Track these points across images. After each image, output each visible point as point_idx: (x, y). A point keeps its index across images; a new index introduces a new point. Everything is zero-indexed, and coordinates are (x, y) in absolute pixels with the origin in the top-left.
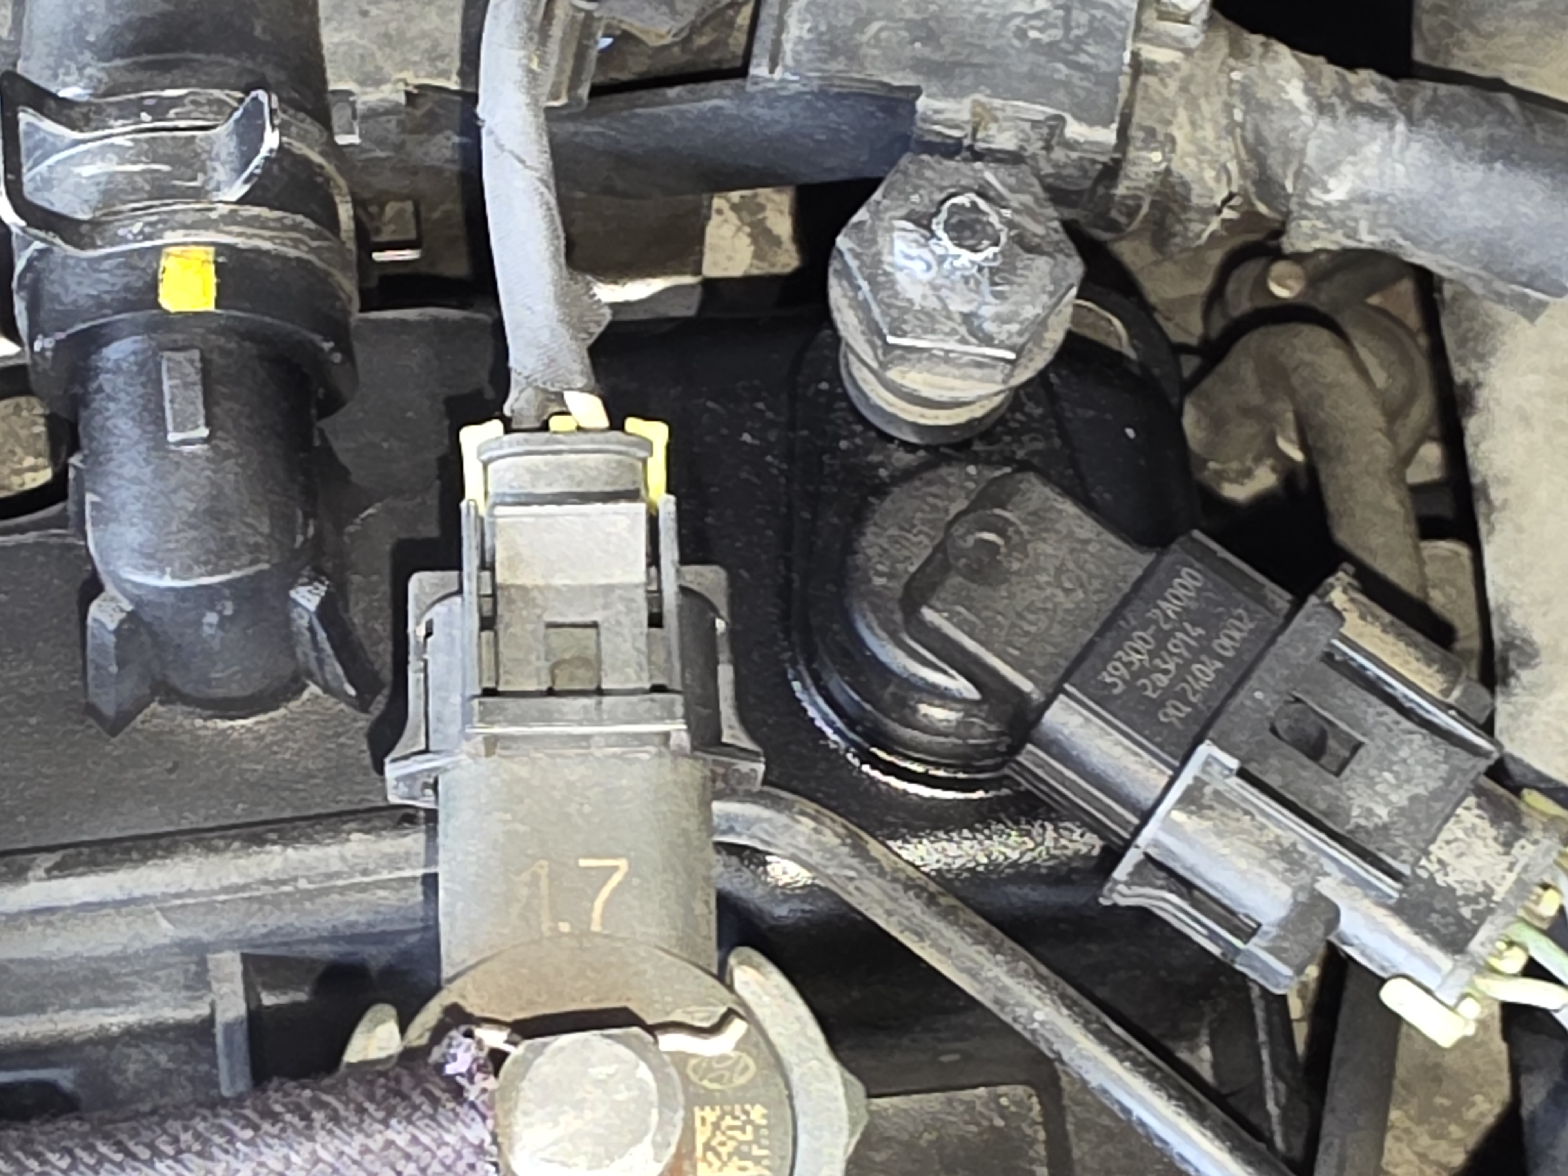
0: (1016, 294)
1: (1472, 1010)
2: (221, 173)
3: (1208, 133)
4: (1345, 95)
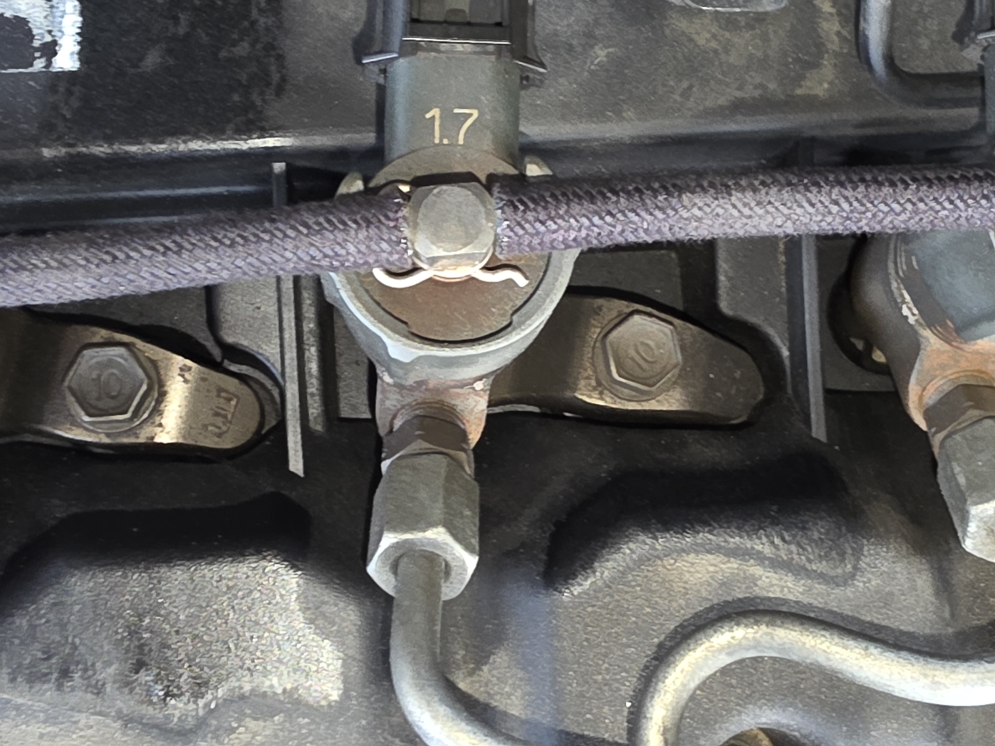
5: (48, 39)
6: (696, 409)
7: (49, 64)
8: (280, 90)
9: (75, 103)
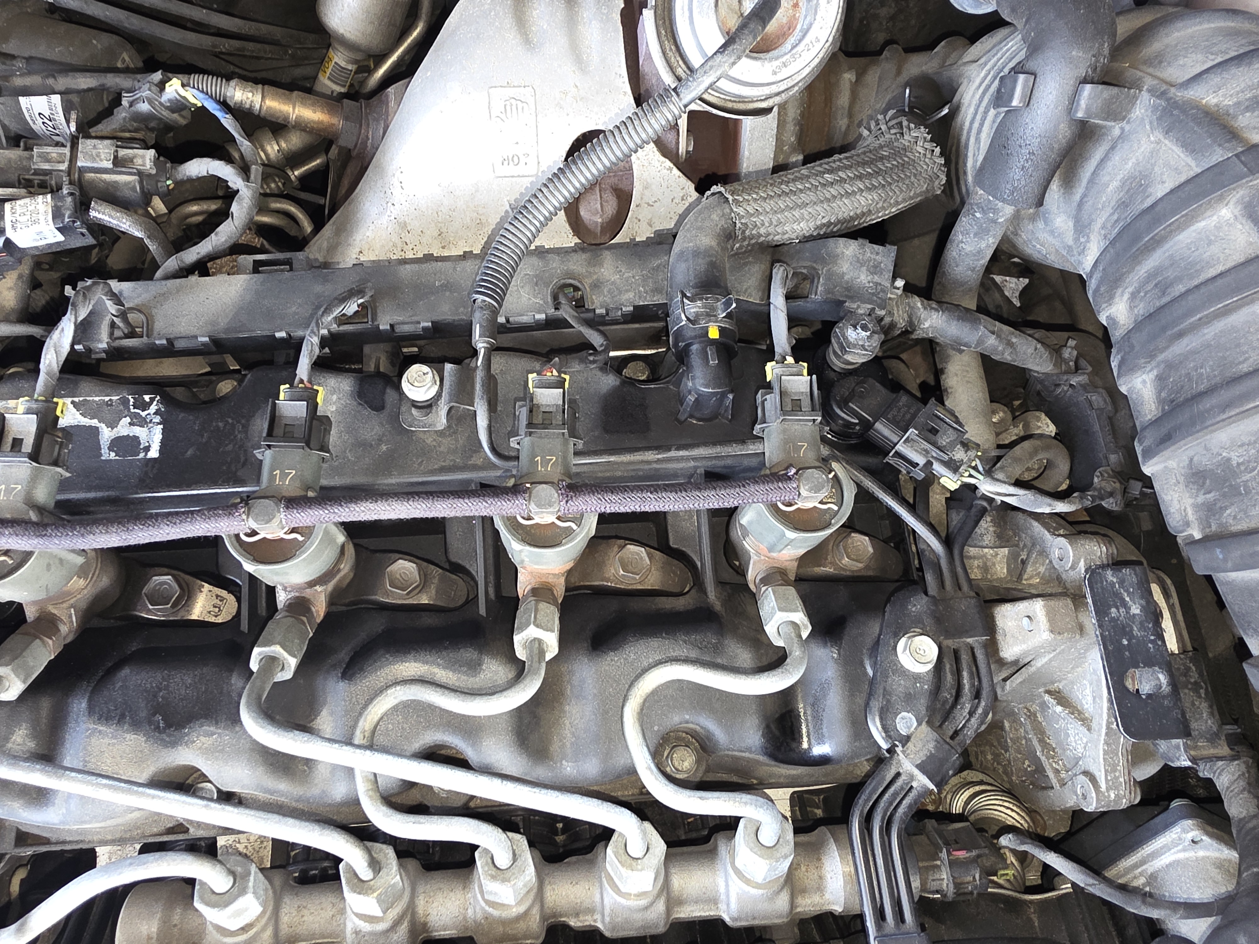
0: (872, 341)
1: (959, 483)
2: (720, 312)
3: (901, 312)
4: (929, 306)
5: (147, 444)
6: (431, 602)
7: (146, 454)
8: (244, 464)
9: (155, 471)
